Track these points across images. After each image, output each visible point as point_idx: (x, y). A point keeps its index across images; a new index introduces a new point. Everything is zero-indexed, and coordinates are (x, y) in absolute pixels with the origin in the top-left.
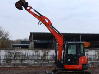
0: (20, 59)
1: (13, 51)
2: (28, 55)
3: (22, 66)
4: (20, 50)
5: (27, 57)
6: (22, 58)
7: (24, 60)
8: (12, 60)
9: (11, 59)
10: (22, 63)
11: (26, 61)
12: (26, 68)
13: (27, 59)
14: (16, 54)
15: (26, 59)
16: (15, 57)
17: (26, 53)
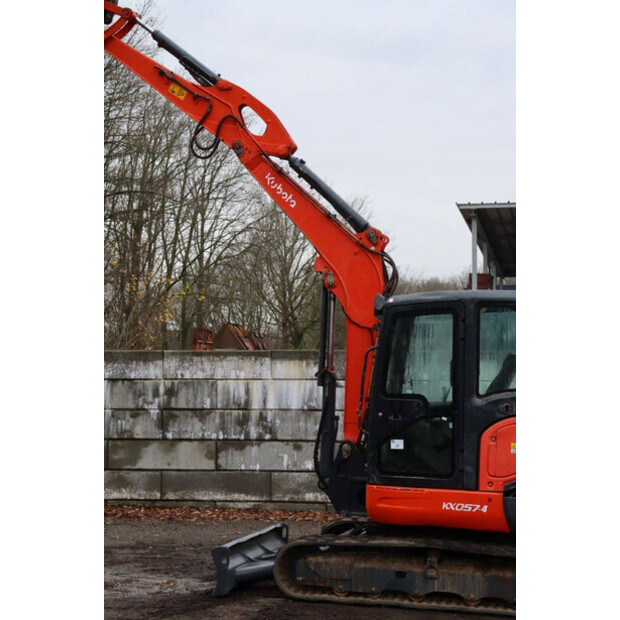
0: (202, 440)
1: (153, 371)
2: (271, 405)
3: (219, 497)
4: (207, 366)
5: (262, 418)
6: (223, 427)
7: (241, 445)
8: (147, 441)
9: (139, 433)
10: (218, 468)
11: (254, 450)
12: (255, 510)
13: (260, 440)
14: (171, 392)
15: (254, 435)
16: (167, 415)
17: (256, 388)
